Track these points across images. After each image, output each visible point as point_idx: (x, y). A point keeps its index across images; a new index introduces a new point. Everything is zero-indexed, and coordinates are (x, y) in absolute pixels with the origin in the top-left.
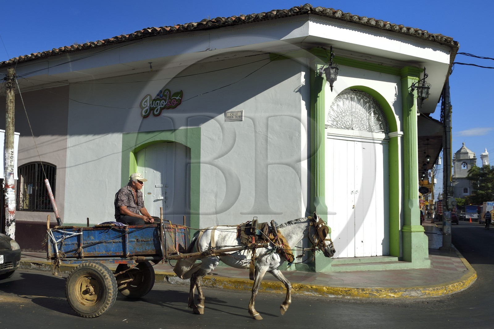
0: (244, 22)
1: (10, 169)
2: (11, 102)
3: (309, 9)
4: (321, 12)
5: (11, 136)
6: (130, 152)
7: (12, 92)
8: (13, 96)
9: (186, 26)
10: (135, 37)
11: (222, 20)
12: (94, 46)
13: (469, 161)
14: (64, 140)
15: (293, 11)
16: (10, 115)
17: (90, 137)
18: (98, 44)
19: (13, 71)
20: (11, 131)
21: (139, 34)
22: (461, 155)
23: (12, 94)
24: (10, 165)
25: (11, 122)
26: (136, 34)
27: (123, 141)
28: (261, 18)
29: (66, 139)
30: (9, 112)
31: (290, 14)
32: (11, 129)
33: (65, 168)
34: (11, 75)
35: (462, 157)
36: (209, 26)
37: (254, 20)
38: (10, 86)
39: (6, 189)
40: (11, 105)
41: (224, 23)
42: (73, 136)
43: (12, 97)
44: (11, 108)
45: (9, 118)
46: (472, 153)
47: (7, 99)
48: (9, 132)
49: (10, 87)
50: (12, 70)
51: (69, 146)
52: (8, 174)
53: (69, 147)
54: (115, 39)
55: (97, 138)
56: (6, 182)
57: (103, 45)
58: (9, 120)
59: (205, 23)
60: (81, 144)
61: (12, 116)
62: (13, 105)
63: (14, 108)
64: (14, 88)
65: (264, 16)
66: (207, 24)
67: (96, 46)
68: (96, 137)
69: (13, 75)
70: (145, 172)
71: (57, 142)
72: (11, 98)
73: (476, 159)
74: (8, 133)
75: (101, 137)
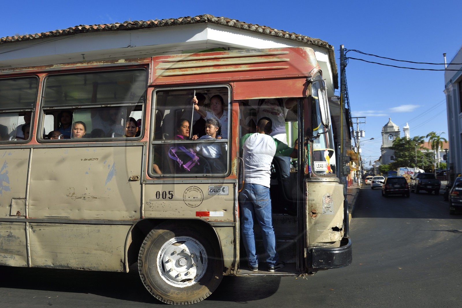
0: (156, 26)
3: (206, 19)
4: (216, 21)
9: (110, 26)
10: (68, 33)
11: (140, 24)
12: (32, 38)
13: (395, 133)
15: (194, 20)
18: (36, 37)
21: (71, 31)
22: (388, 128)
26: (68, 30)
28: (170, 24)
31: (192, 22)
35: (389, 130)
36: (129, 27)
37: (164, 25)
41: (141, 26)
46: (397, 126)
54: (50, 34)
57: (40, 38)
59: (125, 25)
65: (172, 22)
66: (127, 26)
67: (34, 39)
73: (400, 132)
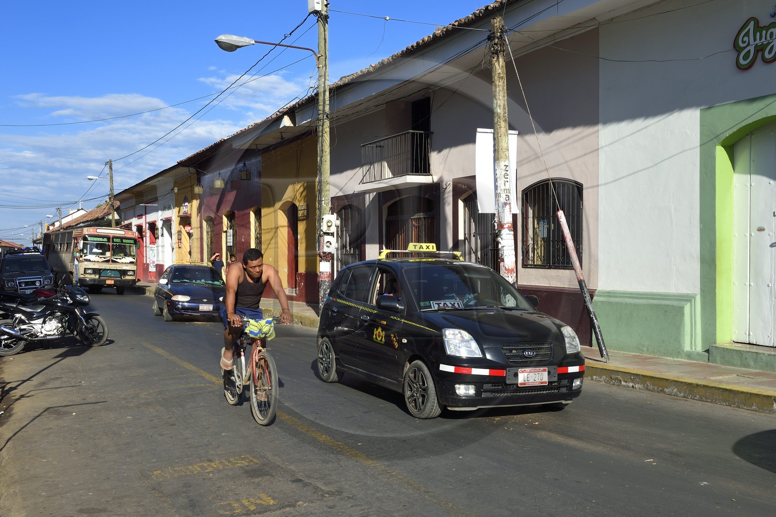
1: (503, 195)
2: (499, 78)
5: (503, 137)
6: (716, 145)
7: (501, 60)
8: (502, 67)
14: (593, 133)
16: (499, 102)
17: (639, 123)
19: (499, 22)
20: (503, 130)
23: (501, 64)
24: (504, 190)
25: (502, 113)
27: (702, 125)
29: (598, 131)
30: (497, 97)
32: (503, 126)
33: (598, 186)
34: (497, 30)
38: (497, 50)
39: (500, 231)
40: (501, 83)
42: (607, 124)
43: (502, 69)
44: (501, 88)
45: (498, 108)
47: (493, 75)
48: (499, 131)
49: (497, 52)
50: (498, 19)
51: (603, 145)
52: (501, 205)
53: (602, 147)
55: (653, 124)
56: (499, 219)
58: (499, 111)
60: (623, 138)
61: (503, 103)
62: (504, 82)
63: (505, 87)
64: (503, 51)
68: (651, 121)
69: (501, 29)
70: (751, 185)
71: (583, 138)
72: (500, 71)
74: (498, 134)
75: (660, 120)
